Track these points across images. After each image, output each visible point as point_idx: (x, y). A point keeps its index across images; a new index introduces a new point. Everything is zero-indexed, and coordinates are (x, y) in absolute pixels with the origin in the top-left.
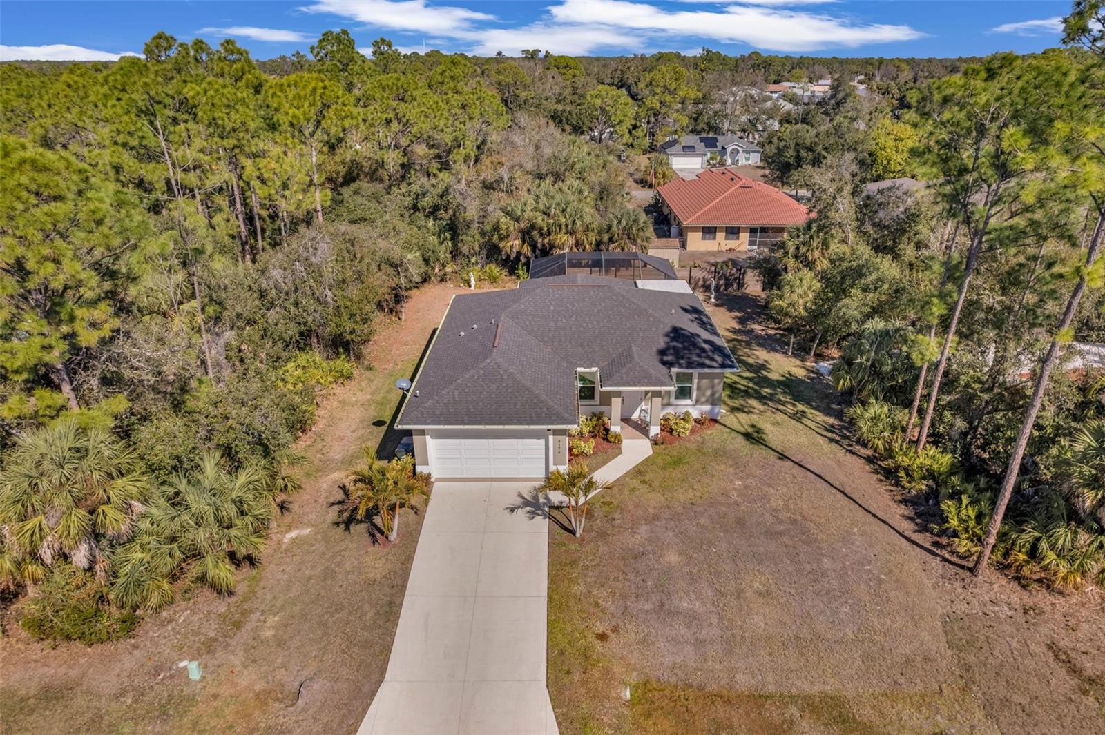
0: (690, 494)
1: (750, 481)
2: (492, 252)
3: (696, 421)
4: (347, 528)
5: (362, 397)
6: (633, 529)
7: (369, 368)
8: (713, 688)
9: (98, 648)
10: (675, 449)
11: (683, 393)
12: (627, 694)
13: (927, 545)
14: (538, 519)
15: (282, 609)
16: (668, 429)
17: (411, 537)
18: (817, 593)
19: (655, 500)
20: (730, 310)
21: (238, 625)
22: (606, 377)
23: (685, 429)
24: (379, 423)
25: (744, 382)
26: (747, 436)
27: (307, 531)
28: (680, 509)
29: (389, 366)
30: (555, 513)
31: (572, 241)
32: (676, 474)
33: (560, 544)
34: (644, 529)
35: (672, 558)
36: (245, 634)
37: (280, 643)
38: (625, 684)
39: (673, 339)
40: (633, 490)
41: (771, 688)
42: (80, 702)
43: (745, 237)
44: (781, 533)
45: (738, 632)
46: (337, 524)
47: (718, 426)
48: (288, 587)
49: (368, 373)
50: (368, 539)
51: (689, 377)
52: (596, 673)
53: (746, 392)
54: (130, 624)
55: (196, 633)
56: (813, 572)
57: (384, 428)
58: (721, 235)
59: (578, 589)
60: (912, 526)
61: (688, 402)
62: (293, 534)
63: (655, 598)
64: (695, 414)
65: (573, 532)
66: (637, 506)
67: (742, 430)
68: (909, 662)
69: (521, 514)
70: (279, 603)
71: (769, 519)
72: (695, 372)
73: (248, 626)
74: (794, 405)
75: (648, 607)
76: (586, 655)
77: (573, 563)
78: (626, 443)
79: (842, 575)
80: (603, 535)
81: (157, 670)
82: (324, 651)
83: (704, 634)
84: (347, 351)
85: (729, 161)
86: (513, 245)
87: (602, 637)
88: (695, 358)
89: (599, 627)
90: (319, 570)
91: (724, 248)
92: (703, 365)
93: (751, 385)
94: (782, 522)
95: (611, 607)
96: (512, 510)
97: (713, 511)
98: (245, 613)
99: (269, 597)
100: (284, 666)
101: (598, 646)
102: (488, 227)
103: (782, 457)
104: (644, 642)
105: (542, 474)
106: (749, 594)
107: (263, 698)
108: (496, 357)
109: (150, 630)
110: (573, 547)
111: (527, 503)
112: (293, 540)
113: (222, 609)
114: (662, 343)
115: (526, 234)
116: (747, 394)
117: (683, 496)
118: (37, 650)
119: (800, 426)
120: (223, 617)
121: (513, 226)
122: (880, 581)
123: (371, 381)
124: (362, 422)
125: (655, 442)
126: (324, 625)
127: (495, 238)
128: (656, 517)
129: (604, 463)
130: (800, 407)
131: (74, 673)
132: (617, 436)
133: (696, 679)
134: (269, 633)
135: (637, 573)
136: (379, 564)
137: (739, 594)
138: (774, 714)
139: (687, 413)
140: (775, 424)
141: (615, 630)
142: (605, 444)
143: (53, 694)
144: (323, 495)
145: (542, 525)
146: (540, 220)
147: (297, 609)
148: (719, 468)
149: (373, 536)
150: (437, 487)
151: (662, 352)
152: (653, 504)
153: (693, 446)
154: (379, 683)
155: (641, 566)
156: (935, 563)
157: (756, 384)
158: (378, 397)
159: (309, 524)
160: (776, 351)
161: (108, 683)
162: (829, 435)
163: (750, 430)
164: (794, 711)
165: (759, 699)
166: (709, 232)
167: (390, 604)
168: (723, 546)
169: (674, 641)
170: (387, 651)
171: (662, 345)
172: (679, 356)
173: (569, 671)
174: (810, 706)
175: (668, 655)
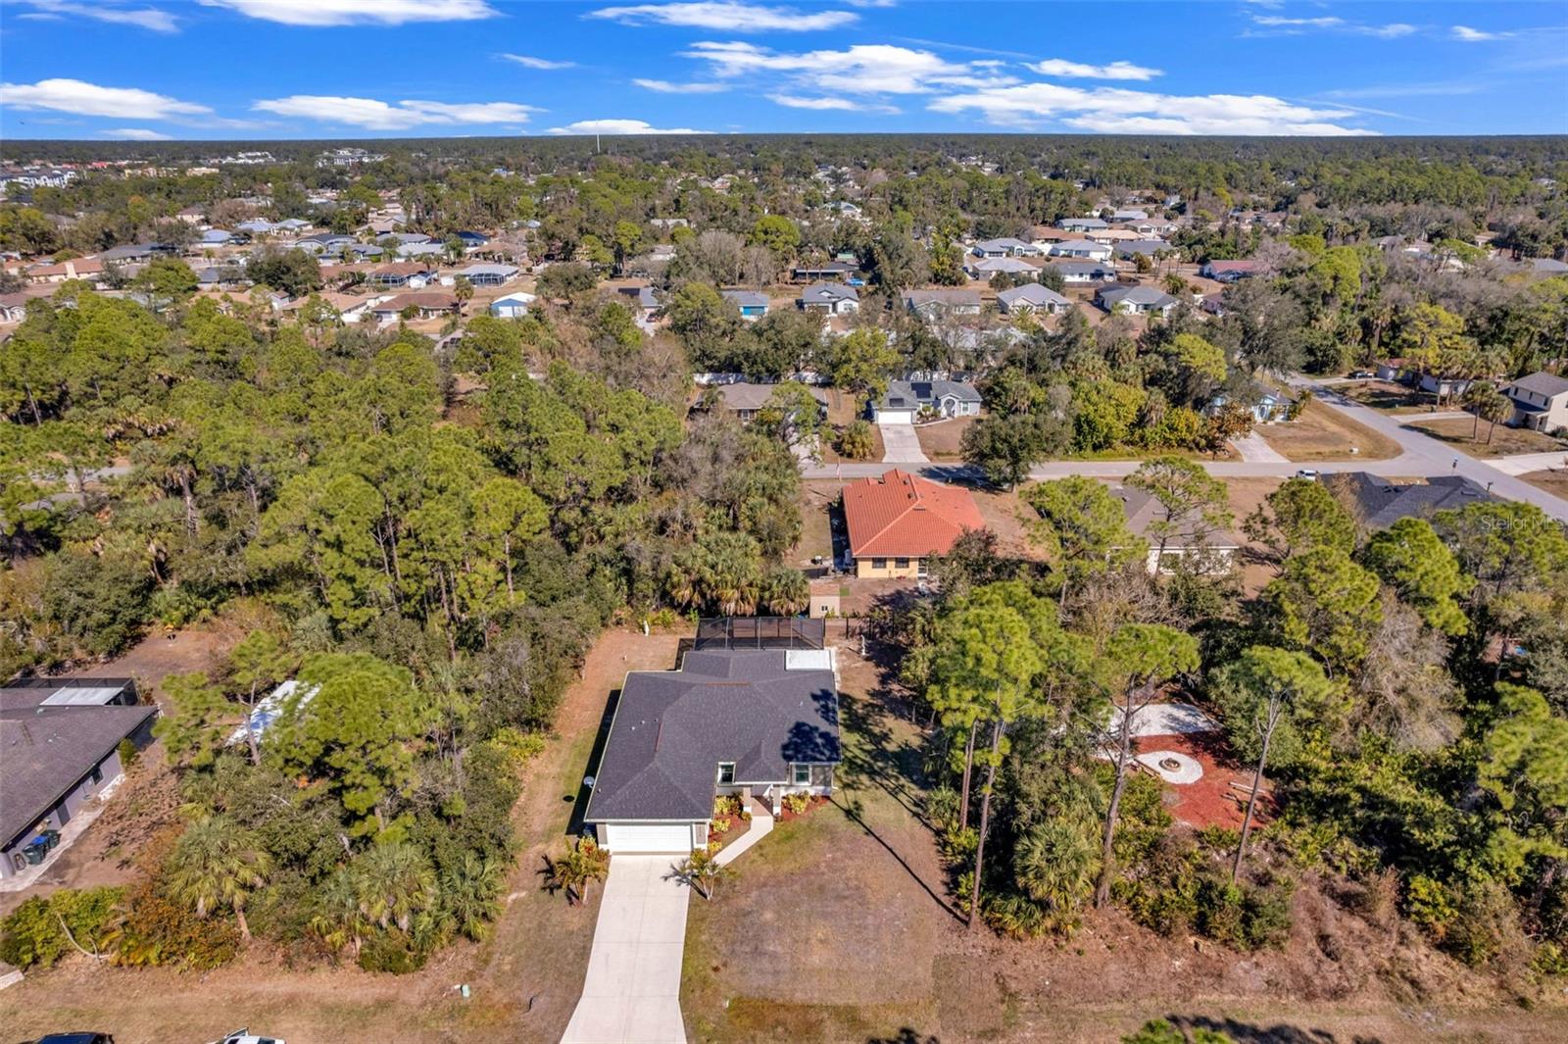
0: (792, 865)
1: (839, 855)
2: (666, 598)
3: (812, 798)
4: (552, 892)
5: (554, 770)
6: (747, 894)
7: (556, 738)
8: (780, 1001)
9: (402, 976)
10: (790, 826)
11: (802, 777)
12: (727, 1004)
13: (949, 906)
14: (684, 885)
15: (513, 951)
16: (787, 807)
17: (596, 899)
18: (858, 941)
19: (766, 869)
20: (878, 665)
21: (486, 962)
22: (740, 771)
23: (801, 807)
24: (568, 799)
25: (863, 756)
26: (848, 813)
27: (523, 894)
28: (782, 878)
29: (573, 735)
30: (696, 881)
31: (737, 595)
32: (786, 848)
33: (696, 905)
34: (754, 894)
35: (768, 916)
36: (490, 970)
37: (515, 974)
38: (726, 998)
39: (795, 735)
40: (753, 862)
41: (815, 1002)
42: (401, 1009)
43: (914, 566)
44: (846, 898)
45: (801, 966)
46: (544, 889)
47: (829, 803)
48: (516, 935)
49: (555, 743)
50: (567, 902)
51: (807, 767)
52: (709, 992)
53: (861, 766)
54: (420, 962)
55: (461, 967)
56: (859, 926)
57: (573, 803)
58: (891, 565)
59: (704, 938)
60: (944, 889)
61: (806, 784)
62: (513, 896)
63: (753, 944)
64: (812, 792)
65: (705, 896)
66: (753, 875)
67: (845, 806)
68: (905, 985)
69: (672, 881)
70: (511, 947)
71: (841, 885)
72: (810, 765)
73: (493, 963)
74: (897, 779)
75: (748, 949)
76: (705, 981)
77: (703, 919)
78: (755, 820)
79: (878, 928)
80: (726, 898)
81: (442, 990)
82: (543, 978)
83: (779, 967)
84: (538, 726)
85: (944, 412)
86: (684, 594)
87: (716, 969)
88: (810, 753)
89: (715, 963)
90: (535, 923)
91: (894, 575)
92: (815, 759)
93: (868, 759)
94: (849, 889)
95: (724, 950)
96: (666, 879)
97: (805, 879)
98: (489, 954)
99: (504, 942)
100: (519, 988)
101: (713, 975)
102: (662, 575)
103: (869, 832)
104: (742, 973)
105: (689, 849)
106: (813, 941)
107: (509, 1007)
108: (656, 763)
109: (431, 964)
110: (704, 908)
111: (677, 873)
112: (514, 901)
113: (475, 952)
114: (785, 738)
115: (697, 584)
116: (861, 769)
117: (786, 867)
118: (366, 977)
119: (894, 801)
120: (476, 957)
121: (684, 579)
122: (902, 932)
123: (559, 751)
124: (555, 795)
125: (777, 819)
126: (542, 962)
127: (668, 586)
128: (765, 885)
129: (736, 838)
130: (902, 781)
131: (392, 992)
132: (748, 815)
133: (771, 996)
134: (507, 968)
135: (744, 927)
136: (575, 920)
137: (807, 940)
138: (813, 1017)
139: (806, 793)
140: (875, 800)
141: (725, 965)
142: (739, 821)
143: (383, 1005)
144: (531, 863)
145: (686, 889)
146: (708, 575)
147: (523, 952)
148: (820, 843)
149: (569, 898)
150: (614, 859)
151: (785, 747)
152: (764, 874)
153: (804, 823)
154: (579, 997)
155: (747, 921)
156: (949, 918)
157: (873, 758)
158: (566, 770)
159: (523, 888)
160: (902, 716)
161: (414, 998)
162: (914, 809)
163: (852, 806)
164: (826, 1015)
165: (807, 1007)
166: (880, 562)
167: (584, 947)
168: (805, 907)
169: (761, 972)
170: (583, 978)
171: (786, 740)
172: (797, 751)
173: (693, 990)
174: (836, 1011)
175: (756, 980)
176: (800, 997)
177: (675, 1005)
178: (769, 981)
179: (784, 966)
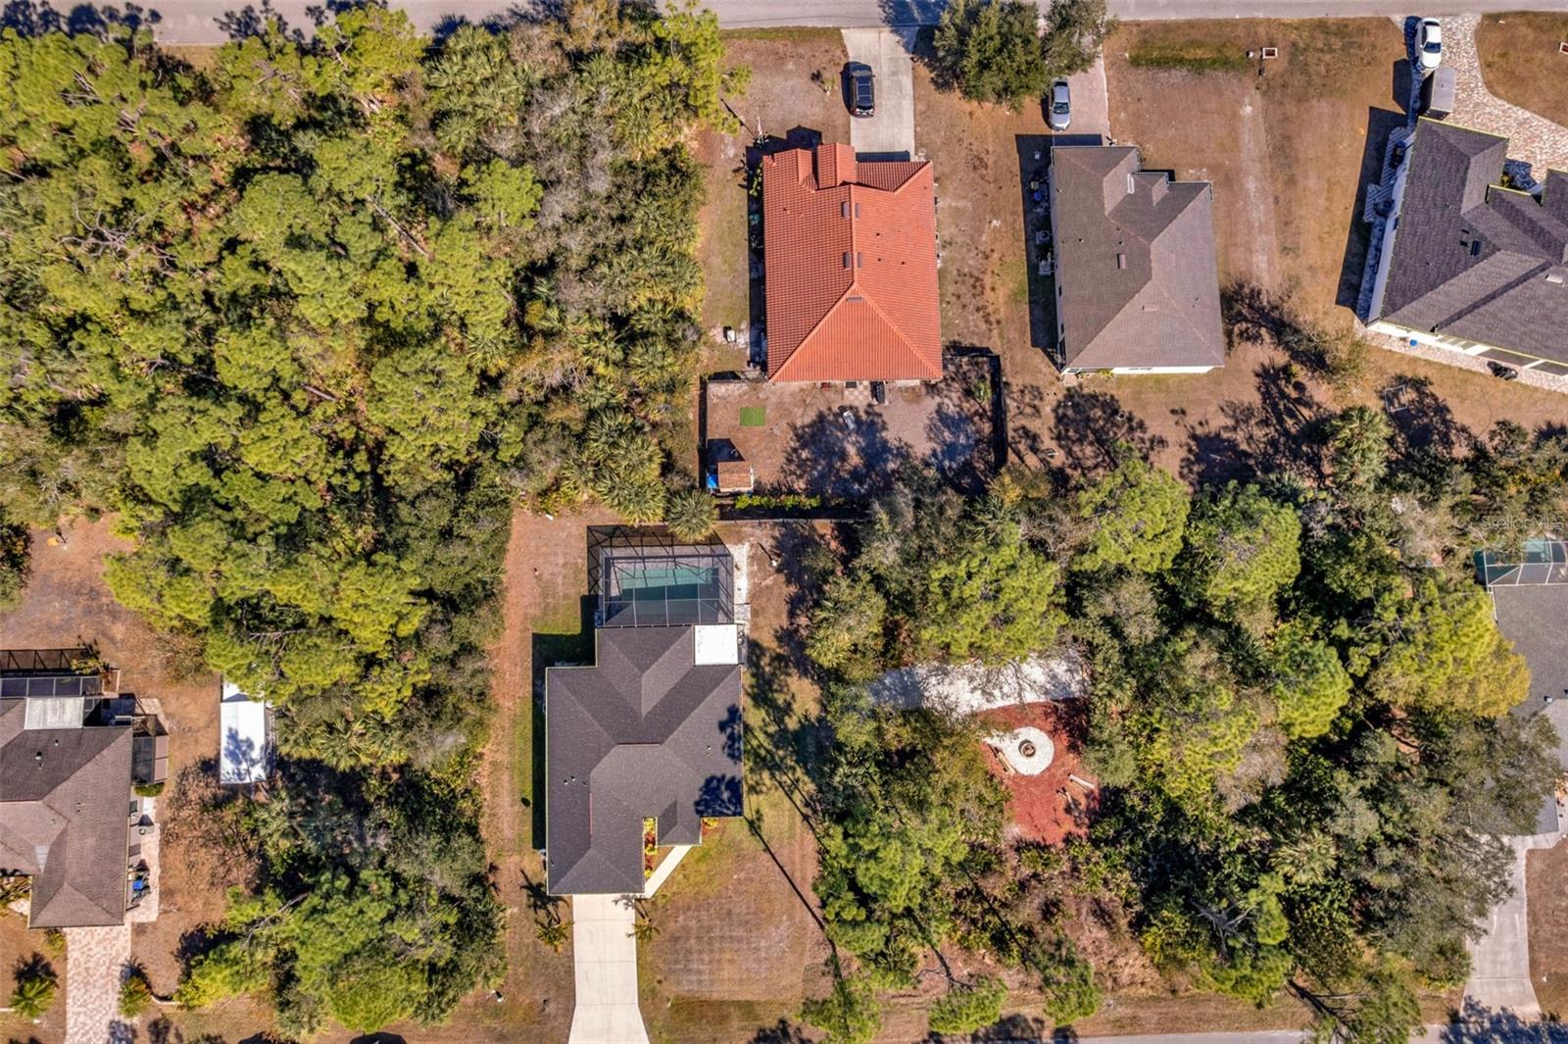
1: (742, 875)
8: (703, 999)
12: (670, 1005)
13: (820, 918)
14: (630, 909)
15: (522, 963)
24: (526, 802)
26: (751, 825)
28: (701, 901)
37: (529, 983)
38: (669, 1001)
39: (705, 793)
40: (679, 884)
41: (725, 999)
45: (716, 977)
46: (530, 906)
52: (657, 998)
59: (649, 958)
60: (817, 901)
62: (509, 911)
63: (683, 964)
67: (750, 816)
74: (794, 771)
75: (680, 968)
76: (653, 991)
79: (768, 950)
80: (661, 923)
82: (548, 988)
83: (702, 979)
87: (660, 982)
88: (718, 808)
89: (659, 977)
90: (531, 940)
92: (723, 813)
93: (770, 747)
95: (663, 968)
96: (616, 902)
97: (717, 903)
101: (658, 986)
103: (766, 849)
104: (677, 983)
106: (724, 961)
108: (593, 849)
111: (623, 897)
112: (511, 916)
114: (697, 796)
116: (765, 763)
119: (789, 802)
130: (798, 773)
133: (697, 996)
134: (522, 977)
138: (724, 1009)
141: (665, 979)
144: (513, 877)
145: (632, 912)
147: (529, 965)
151: (697, 804)
154: (575, 1005)
156: (818, 931)
157: (775, 743)
160: (807, 673)
163: (755, 816)
164: (732, 1007)
165: (720, 1003)
169: (690, 981)
170: (574, 990)
171: (697, 798)
172: (707, 807)
173: (648, 998)
174: (738, 1004)
175: (686, 987)
176: (715, 996)
177: (636, 1009)
178: (695, 987)
179: (705, 977)
